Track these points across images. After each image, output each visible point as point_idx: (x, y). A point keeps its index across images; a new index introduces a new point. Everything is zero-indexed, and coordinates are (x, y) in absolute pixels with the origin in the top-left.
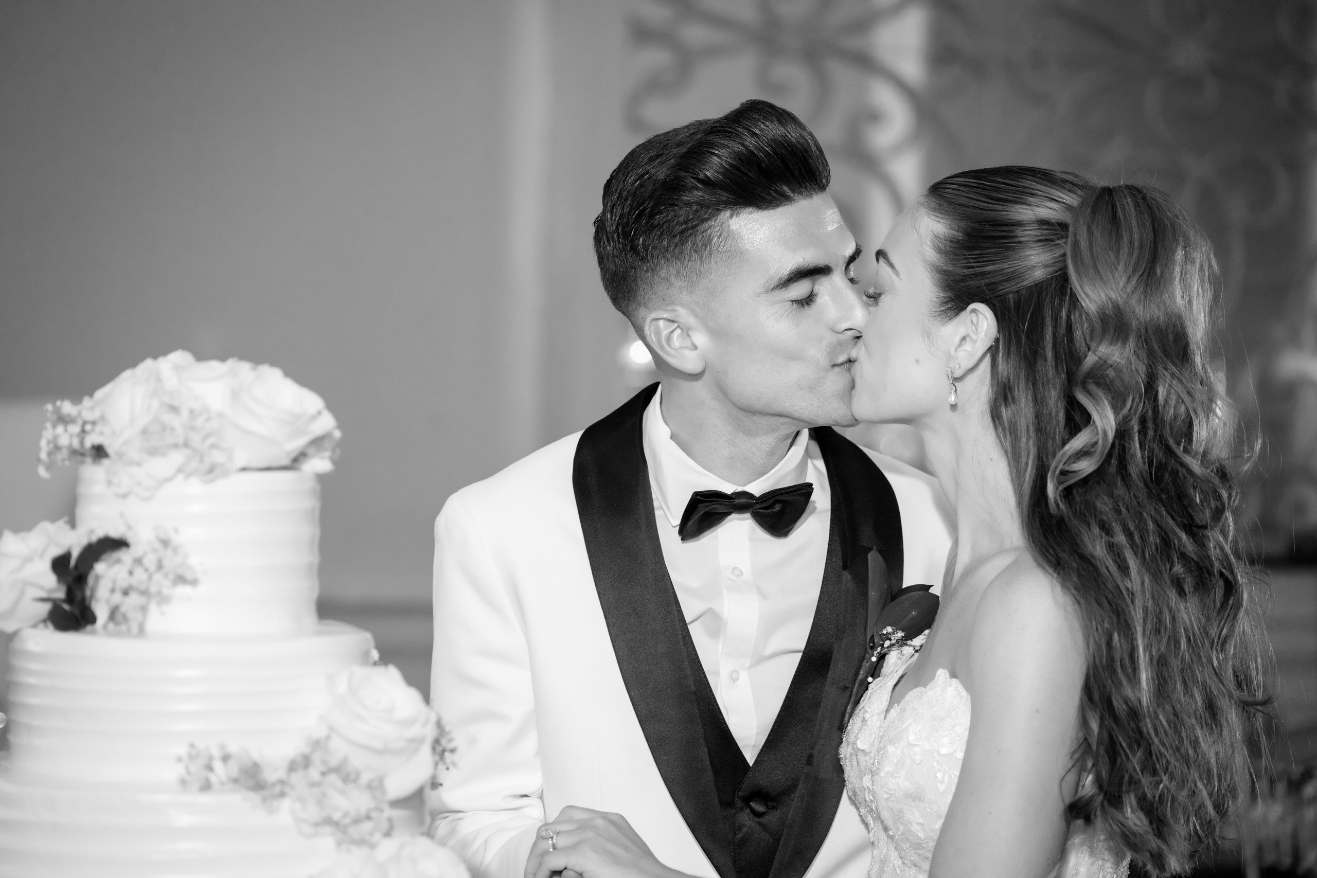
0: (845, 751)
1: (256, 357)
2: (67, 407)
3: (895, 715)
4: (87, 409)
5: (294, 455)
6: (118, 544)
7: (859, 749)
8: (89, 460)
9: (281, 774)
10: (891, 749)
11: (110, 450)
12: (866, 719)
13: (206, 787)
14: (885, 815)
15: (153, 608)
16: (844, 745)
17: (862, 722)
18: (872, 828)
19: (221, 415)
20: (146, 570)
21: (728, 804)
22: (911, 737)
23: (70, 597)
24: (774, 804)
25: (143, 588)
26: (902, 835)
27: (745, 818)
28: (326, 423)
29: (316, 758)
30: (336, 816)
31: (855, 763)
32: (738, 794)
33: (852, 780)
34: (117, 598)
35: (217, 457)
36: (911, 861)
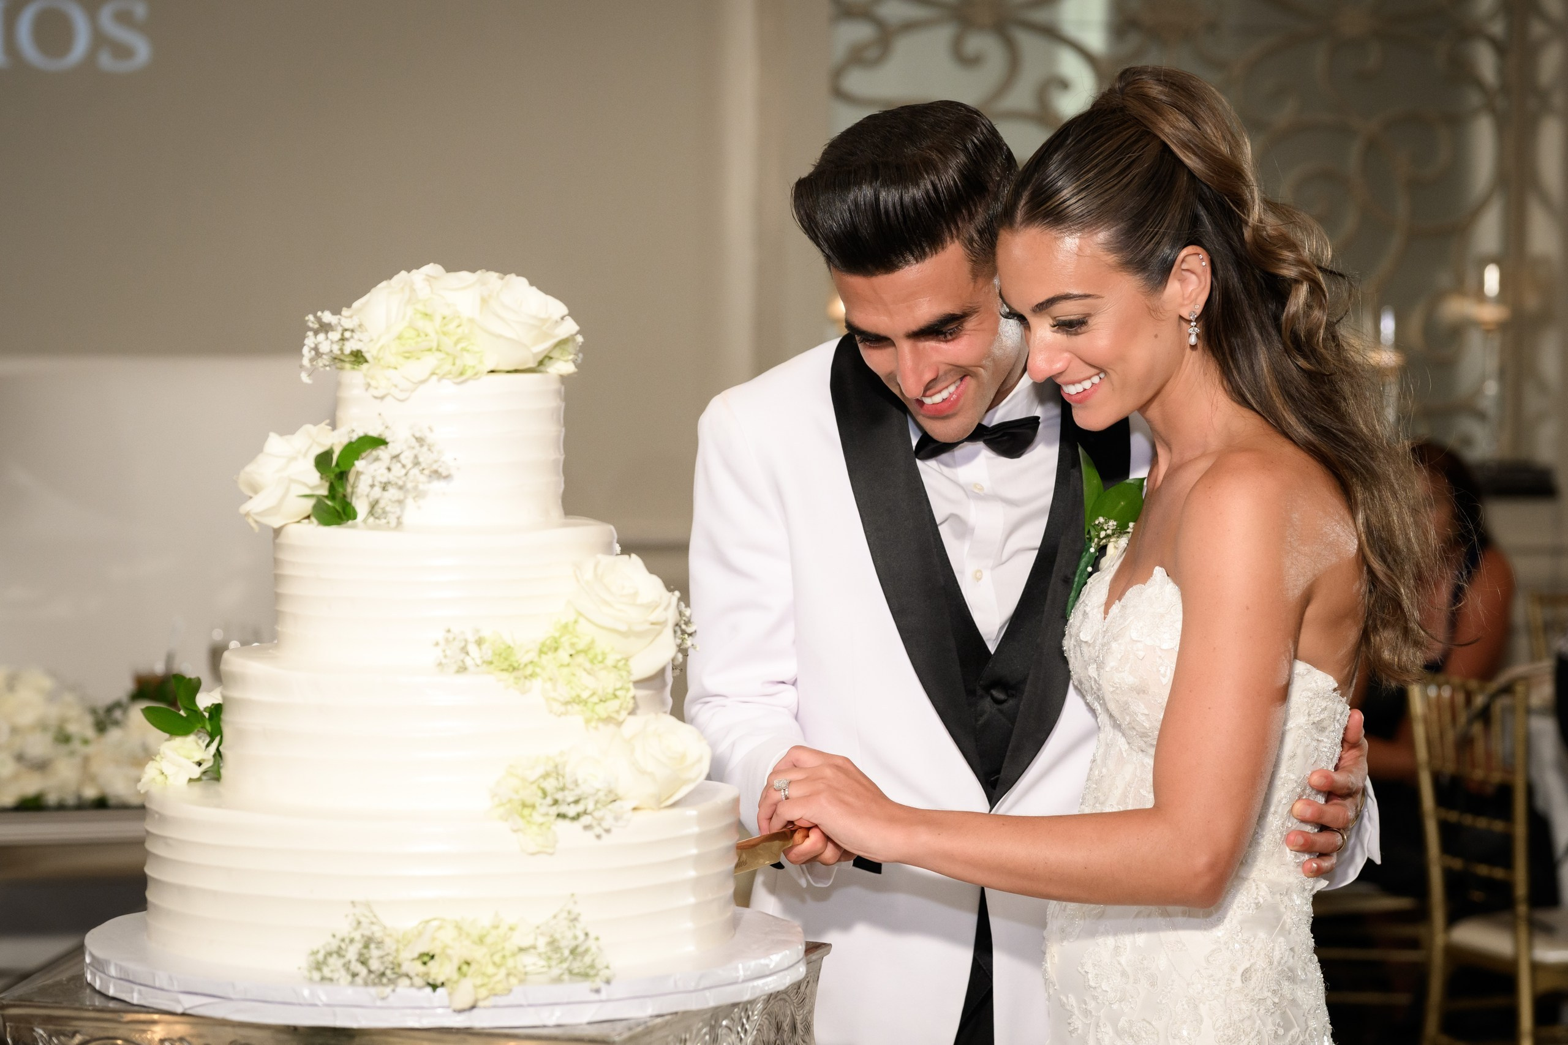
0: (1068, 644)
1: (504, 270)
2: (327, 317)
3: (1117, 611)
4: (347, 318)
5: (540, 358)
6: (379, 442)
7: (1083, 641)
8: (348, 366)
9: (533, 655)
10: (1114, 645)
11: (367, 356)
12: (1087, 612)
13: (463, 669)
14: (1112, 706)
15: (410, 501)
16: (1067, 637)
17: (1083, 615)
18: (1100, 714)
19: (471, 320)
20: (404, 466)
21: (971, 693)
22: (1134, 636)
23: (333, 493)
24: (1014, 692)
25: (400, 483)
26: (1128, 724)
27: (987, 704)
28: (570, 327)
29: (565, 640)
30: (585, 695)
31: (1079, 654)
32: (979, 683)
33: (1077, 670)
34: (377, 492)
35: (468, 360)
36: (1139, 747)
